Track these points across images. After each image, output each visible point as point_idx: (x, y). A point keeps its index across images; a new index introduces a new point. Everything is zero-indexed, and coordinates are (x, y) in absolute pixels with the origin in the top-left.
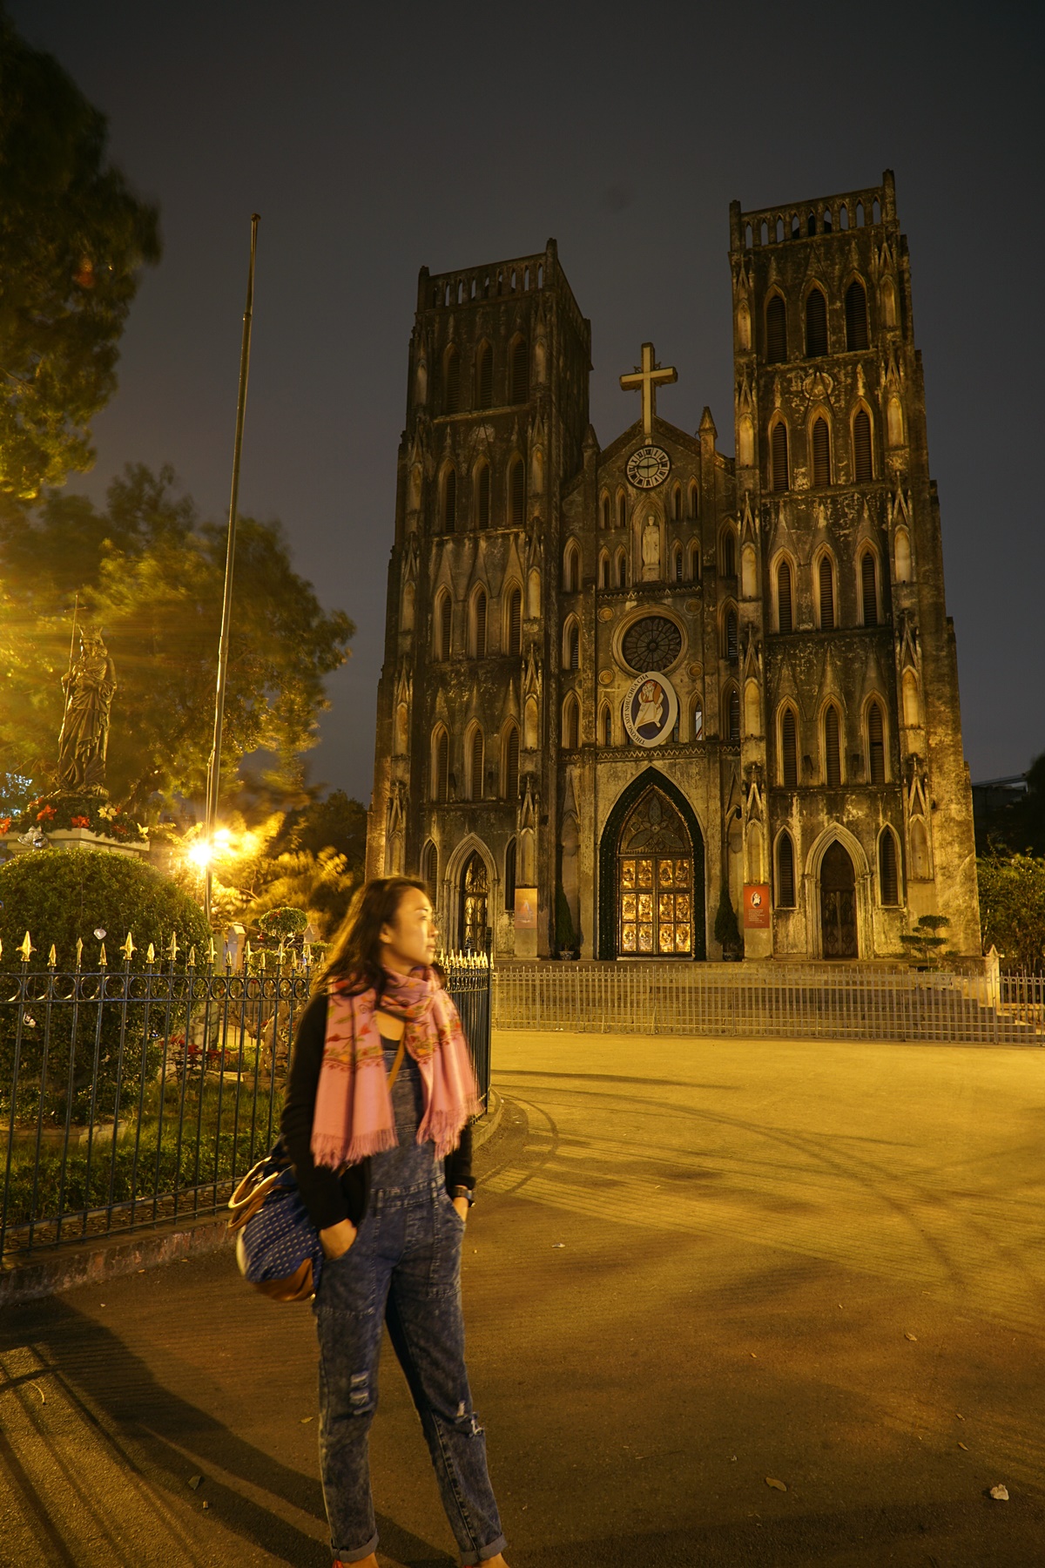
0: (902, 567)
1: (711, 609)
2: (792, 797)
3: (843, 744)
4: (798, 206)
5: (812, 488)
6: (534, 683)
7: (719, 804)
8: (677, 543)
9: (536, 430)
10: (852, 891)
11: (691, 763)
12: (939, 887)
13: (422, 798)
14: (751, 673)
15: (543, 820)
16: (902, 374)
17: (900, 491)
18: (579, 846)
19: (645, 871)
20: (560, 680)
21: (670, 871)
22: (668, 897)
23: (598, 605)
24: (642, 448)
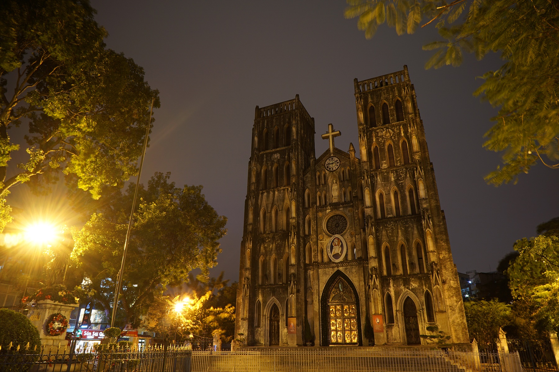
0: (422, 193)
1: (357, 211)
2: (390, 280)
3: (407, 259)
4: (376, 78)
5: (388, 168)
6: (293, 240)
7: (364, 283)
8: (343, 189)
9: (293, 154)
10: (416, 317)
11: (353, 268)
12: (450, 314)
13: (256, 284)
14: (371, 233)
15: (298, 291)
16: (416, 128)
17: (418, 167)
18: (313, 301)
19: (339, 310)
20: (304, 239)
21: (348, 309)
22: (348, 320)
23: (317, 212)
24: (330, 157)
